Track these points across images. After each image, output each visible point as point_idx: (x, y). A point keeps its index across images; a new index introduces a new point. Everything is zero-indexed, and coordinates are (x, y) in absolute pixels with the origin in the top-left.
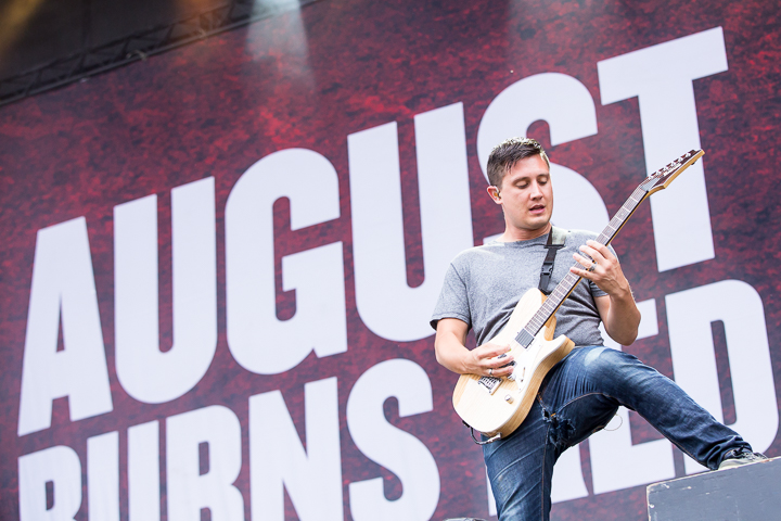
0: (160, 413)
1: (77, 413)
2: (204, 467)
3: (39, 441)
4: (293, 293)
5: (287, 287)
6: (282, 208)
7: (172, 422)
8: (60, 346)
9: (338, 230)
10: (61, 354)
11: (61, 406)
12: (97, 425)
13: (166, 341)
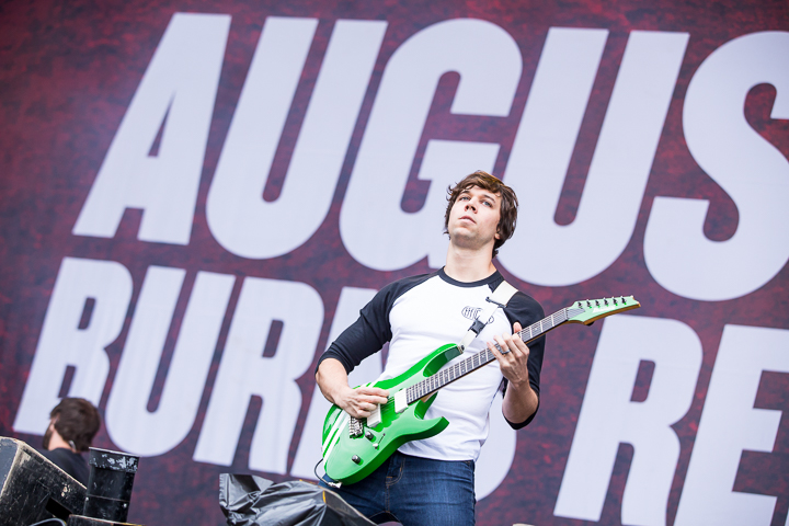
0: (242, 268)
1: (148, 232)
2: (270, 350)
3: (94, 249)
4: (427, 184)
5: (423, 175)
6: (449, 83)
7: (251, 284)
8: (154, 150)
9: (501, 131)
10: (152, 160)
11: (132, 217)
12: (165, 254)
13: (272, 191)
